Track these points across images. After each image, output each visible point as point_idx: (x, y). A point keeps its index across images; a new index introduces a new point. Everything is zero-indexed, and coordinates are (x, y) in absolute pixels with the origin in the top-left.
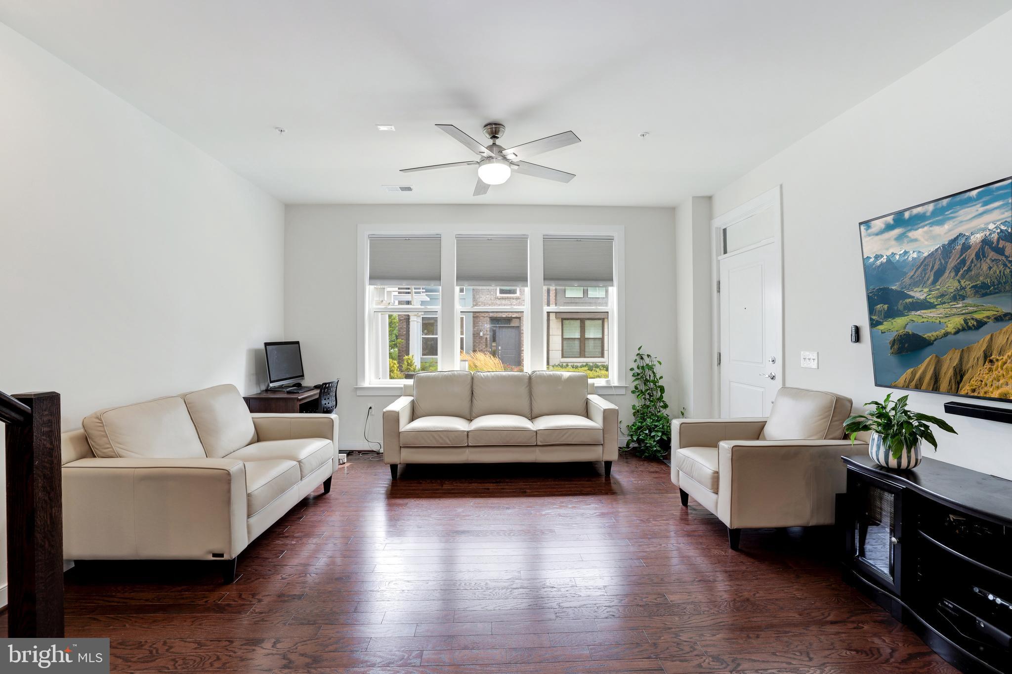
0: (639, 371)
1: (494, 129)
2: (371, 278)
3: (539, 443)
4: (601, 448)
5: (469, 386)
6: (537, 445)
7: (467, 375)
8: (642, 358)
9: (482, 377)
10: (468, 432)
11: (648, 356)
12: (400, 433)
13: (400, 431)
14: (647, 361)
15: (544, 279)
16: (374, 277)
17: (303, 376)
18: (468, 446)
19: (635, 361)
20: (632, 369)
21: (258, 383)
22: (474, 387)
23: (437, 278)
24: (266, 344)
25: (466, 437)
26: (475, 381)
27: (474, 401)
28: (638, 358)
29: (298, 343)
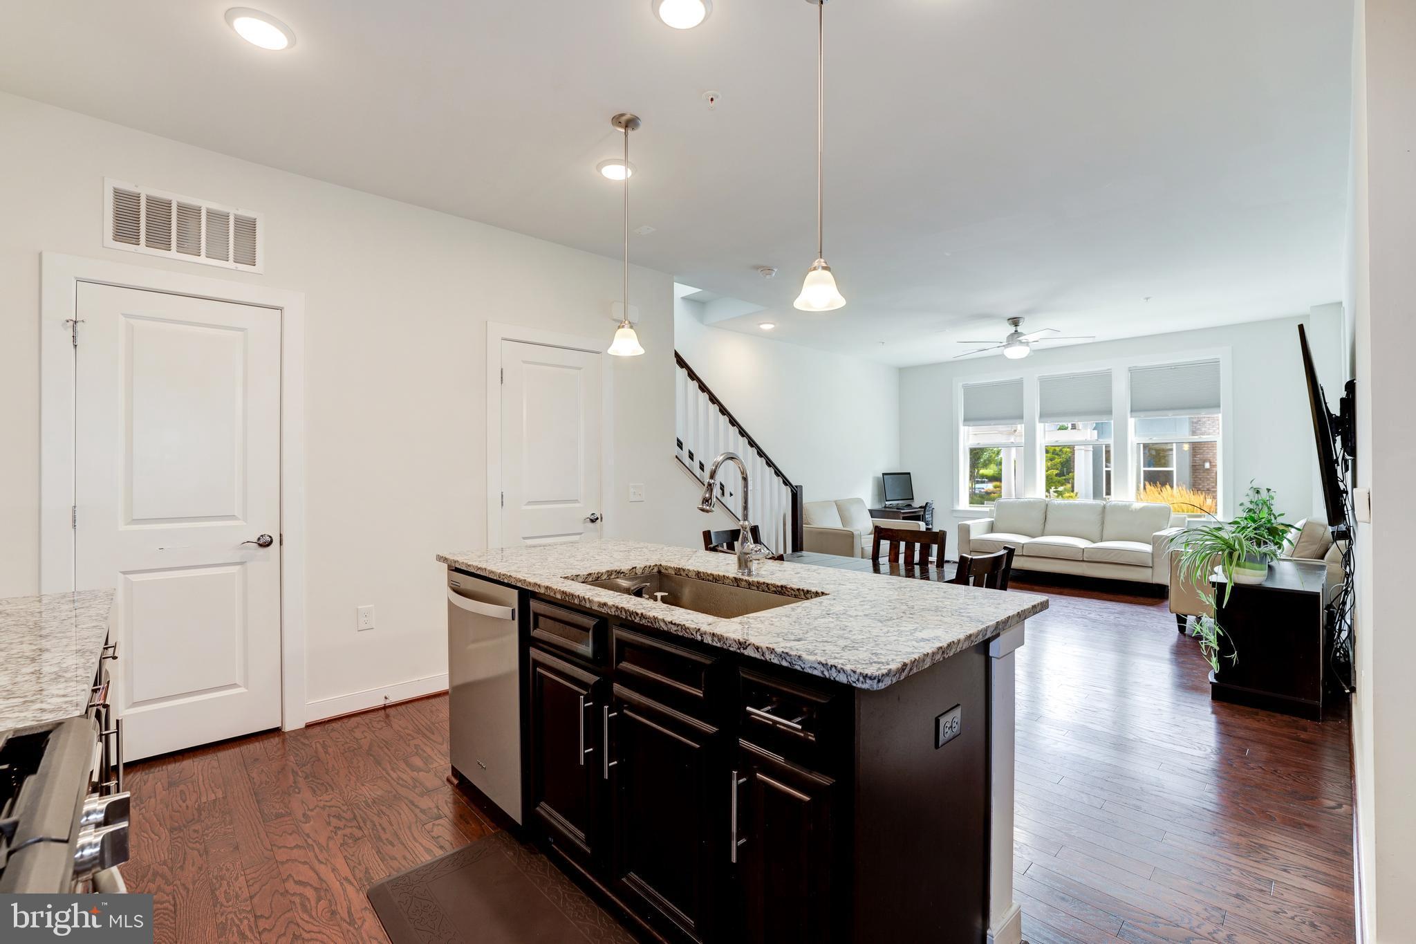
0: (1251, 506)
1: (1015, 321)
2: (965, 420)
3: (1085, 559)
4: (1150, 570)
5: (1043, 511)
6: (1083, 561)
7: (1040, 502)
8: (1258, 492)
9: (1055, 505)
10: (1023, 544)
11: (1269, 490)
12: (970, 540)
13: (971, 538)
14: (1264, 495)
15: (1131, 411)
16: (967, 420)
17: (913, 499)
18: (1023, 555)
19: (1248, 495)
20: (1242, 504)
21: (880, 501)
22: (1048, 513)
23: (1020, 417)
24: (884, 474)
25: (1021, 548)
26: (1049, 509)
27: (1047, 525)
28: (1251, 493)
29: (909, 474)
